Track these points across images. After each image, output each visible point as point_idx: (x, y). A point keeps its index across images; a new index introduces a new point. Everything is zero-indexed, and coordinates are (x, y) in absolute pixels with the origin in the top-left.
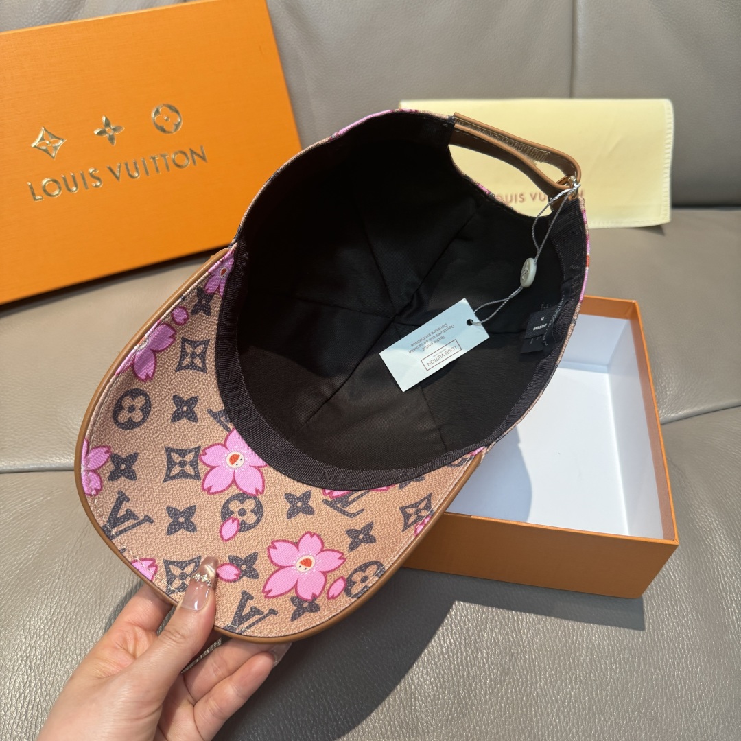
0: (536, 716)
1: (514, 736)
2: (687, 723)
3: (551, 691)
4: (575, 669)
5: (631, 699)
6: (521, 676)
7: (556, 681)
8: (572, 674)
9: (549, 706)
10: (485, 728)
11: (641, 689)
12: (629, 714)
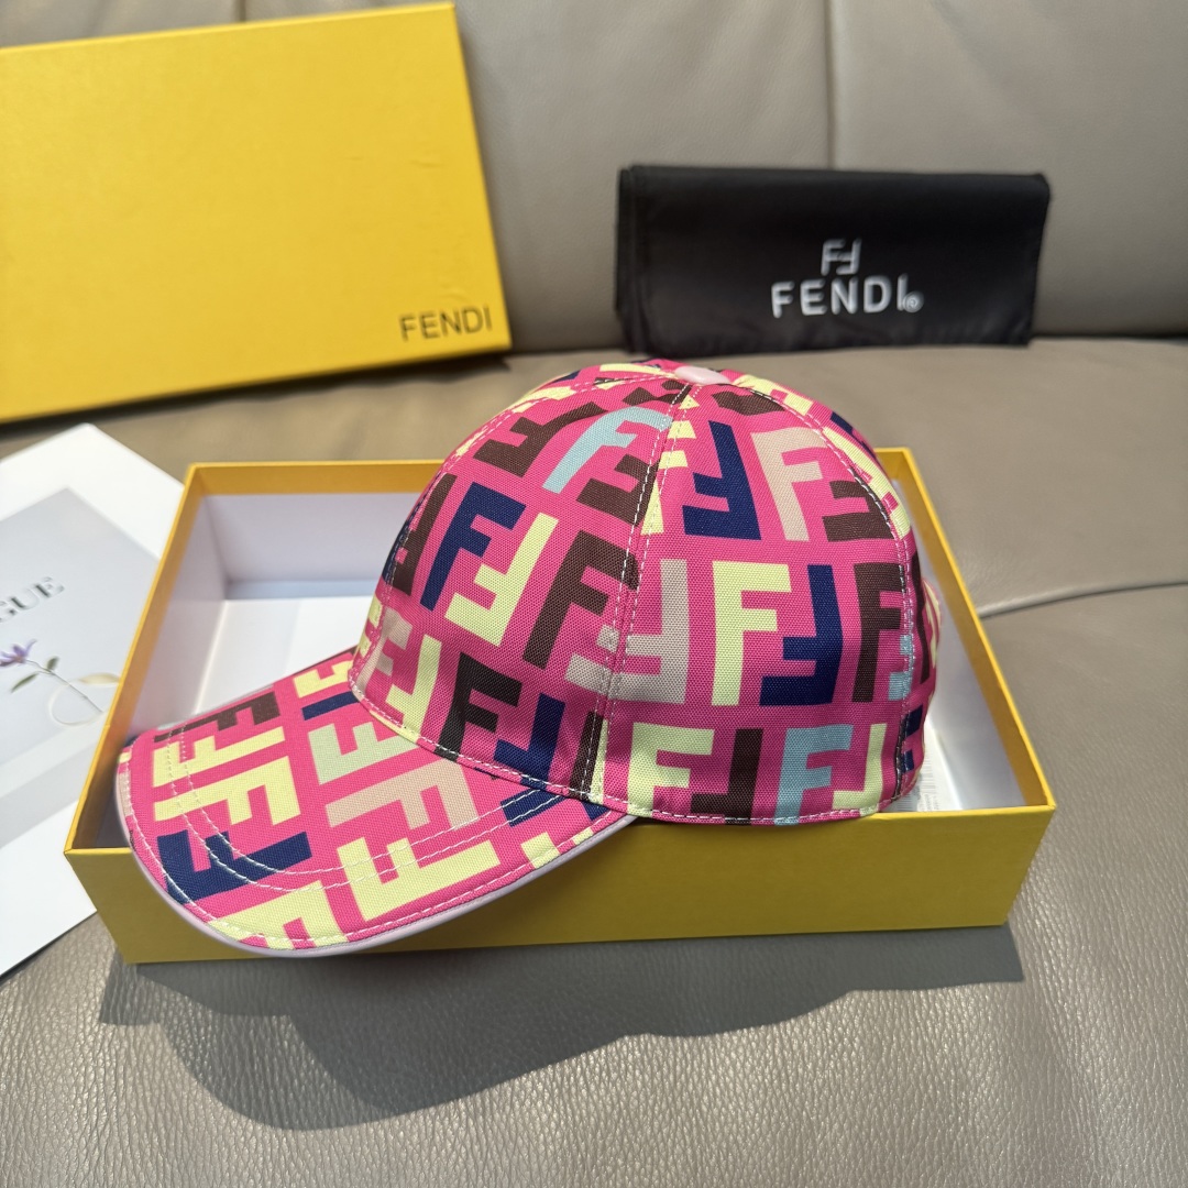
2: (933, 1058)
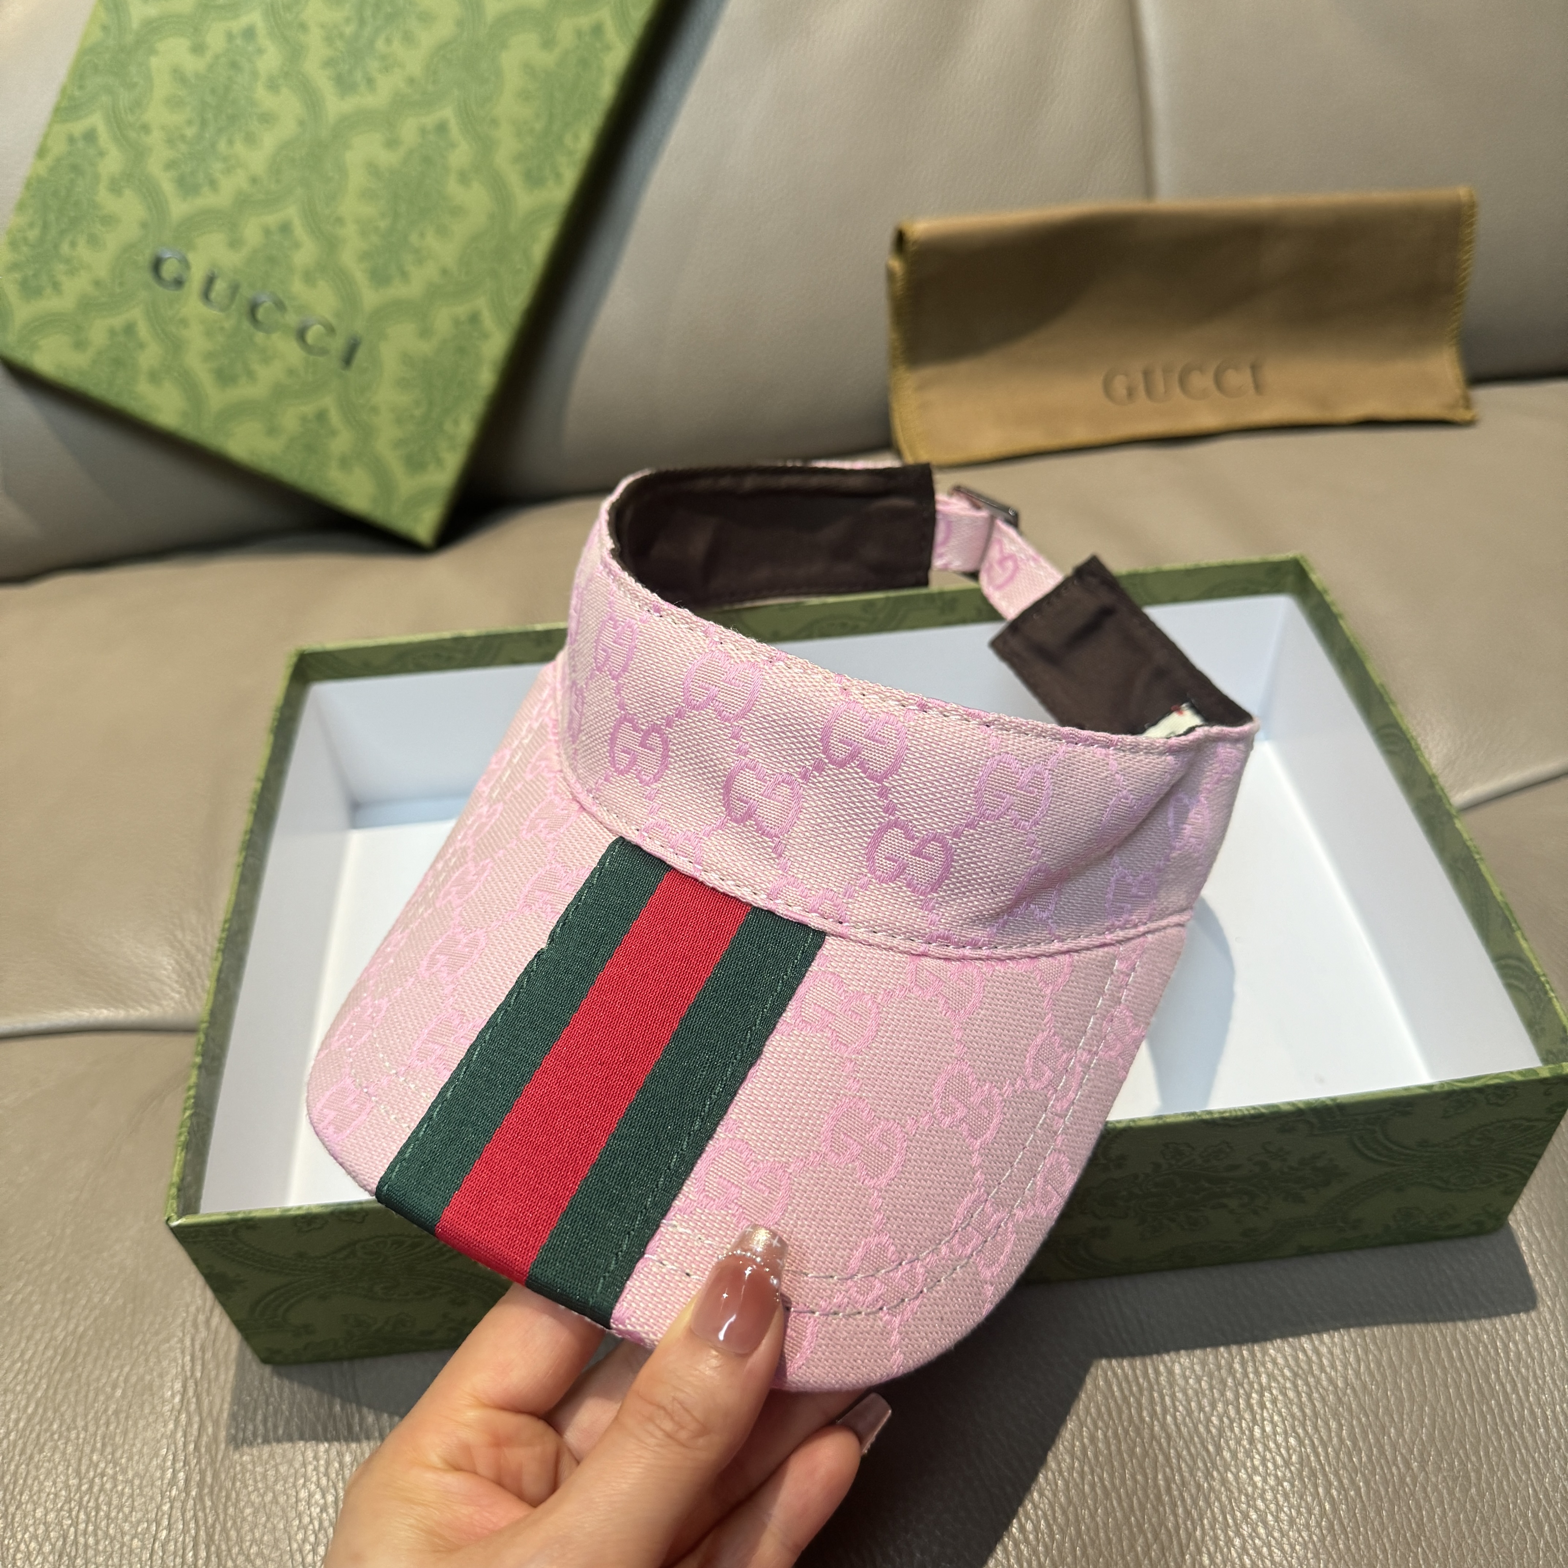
0: (1169, 1490)
1: (1120, 1541)
3: (1201, 1429)
4: (1257, 1373)
5: (1400, 1433)
6: (1125, 1399)
7: (1213, 1406)
8: (1251, 1384)
9: (1200, 1464)
10: (1048, 1525)
11: (1422, 1409)
12: (1398, 1468)
